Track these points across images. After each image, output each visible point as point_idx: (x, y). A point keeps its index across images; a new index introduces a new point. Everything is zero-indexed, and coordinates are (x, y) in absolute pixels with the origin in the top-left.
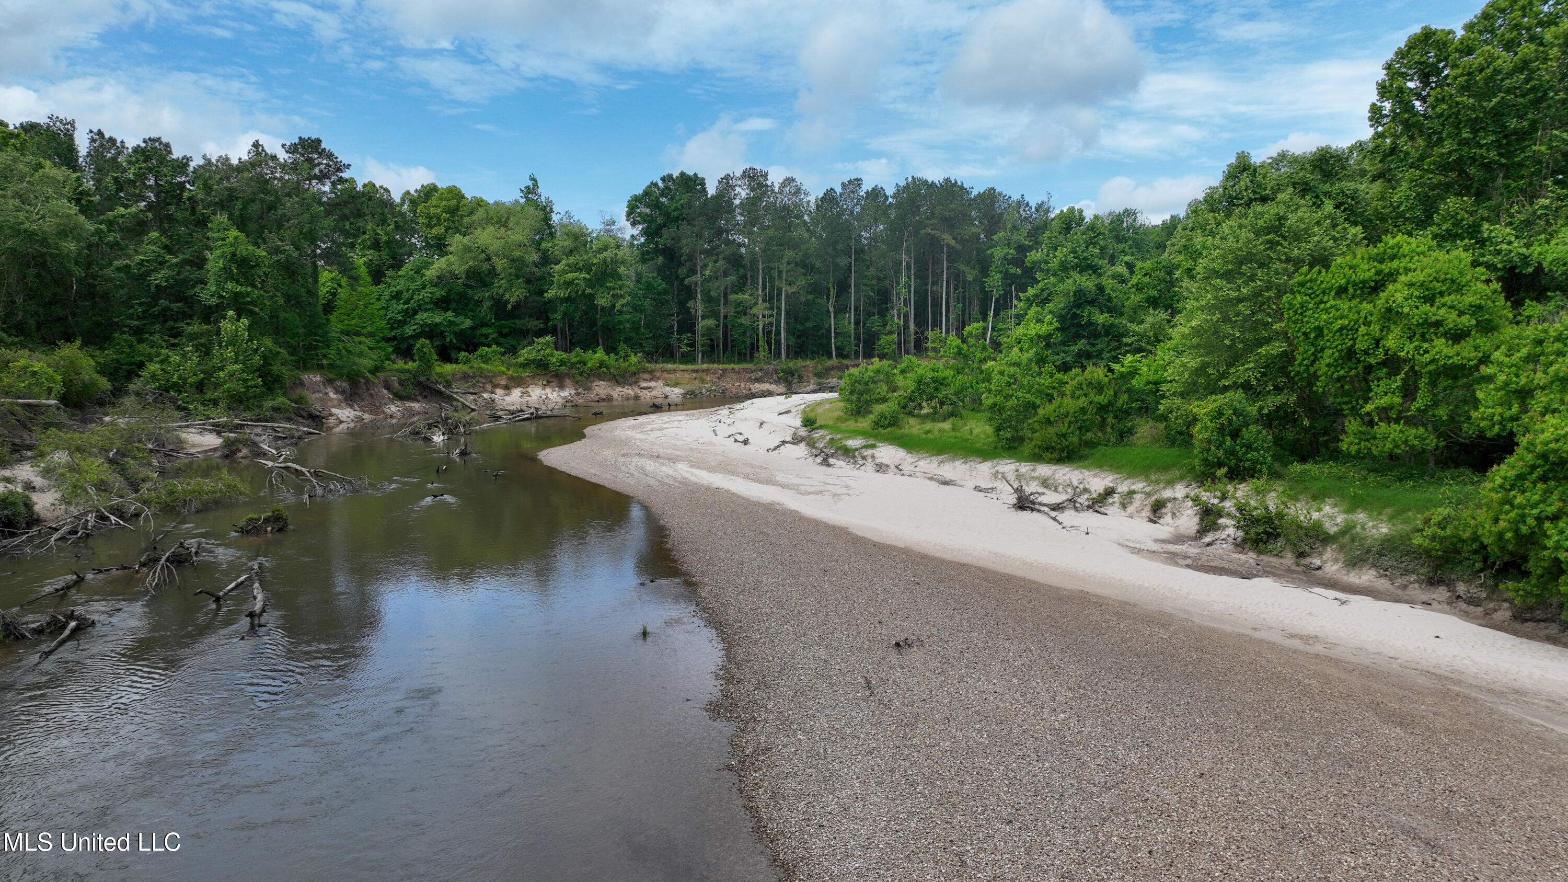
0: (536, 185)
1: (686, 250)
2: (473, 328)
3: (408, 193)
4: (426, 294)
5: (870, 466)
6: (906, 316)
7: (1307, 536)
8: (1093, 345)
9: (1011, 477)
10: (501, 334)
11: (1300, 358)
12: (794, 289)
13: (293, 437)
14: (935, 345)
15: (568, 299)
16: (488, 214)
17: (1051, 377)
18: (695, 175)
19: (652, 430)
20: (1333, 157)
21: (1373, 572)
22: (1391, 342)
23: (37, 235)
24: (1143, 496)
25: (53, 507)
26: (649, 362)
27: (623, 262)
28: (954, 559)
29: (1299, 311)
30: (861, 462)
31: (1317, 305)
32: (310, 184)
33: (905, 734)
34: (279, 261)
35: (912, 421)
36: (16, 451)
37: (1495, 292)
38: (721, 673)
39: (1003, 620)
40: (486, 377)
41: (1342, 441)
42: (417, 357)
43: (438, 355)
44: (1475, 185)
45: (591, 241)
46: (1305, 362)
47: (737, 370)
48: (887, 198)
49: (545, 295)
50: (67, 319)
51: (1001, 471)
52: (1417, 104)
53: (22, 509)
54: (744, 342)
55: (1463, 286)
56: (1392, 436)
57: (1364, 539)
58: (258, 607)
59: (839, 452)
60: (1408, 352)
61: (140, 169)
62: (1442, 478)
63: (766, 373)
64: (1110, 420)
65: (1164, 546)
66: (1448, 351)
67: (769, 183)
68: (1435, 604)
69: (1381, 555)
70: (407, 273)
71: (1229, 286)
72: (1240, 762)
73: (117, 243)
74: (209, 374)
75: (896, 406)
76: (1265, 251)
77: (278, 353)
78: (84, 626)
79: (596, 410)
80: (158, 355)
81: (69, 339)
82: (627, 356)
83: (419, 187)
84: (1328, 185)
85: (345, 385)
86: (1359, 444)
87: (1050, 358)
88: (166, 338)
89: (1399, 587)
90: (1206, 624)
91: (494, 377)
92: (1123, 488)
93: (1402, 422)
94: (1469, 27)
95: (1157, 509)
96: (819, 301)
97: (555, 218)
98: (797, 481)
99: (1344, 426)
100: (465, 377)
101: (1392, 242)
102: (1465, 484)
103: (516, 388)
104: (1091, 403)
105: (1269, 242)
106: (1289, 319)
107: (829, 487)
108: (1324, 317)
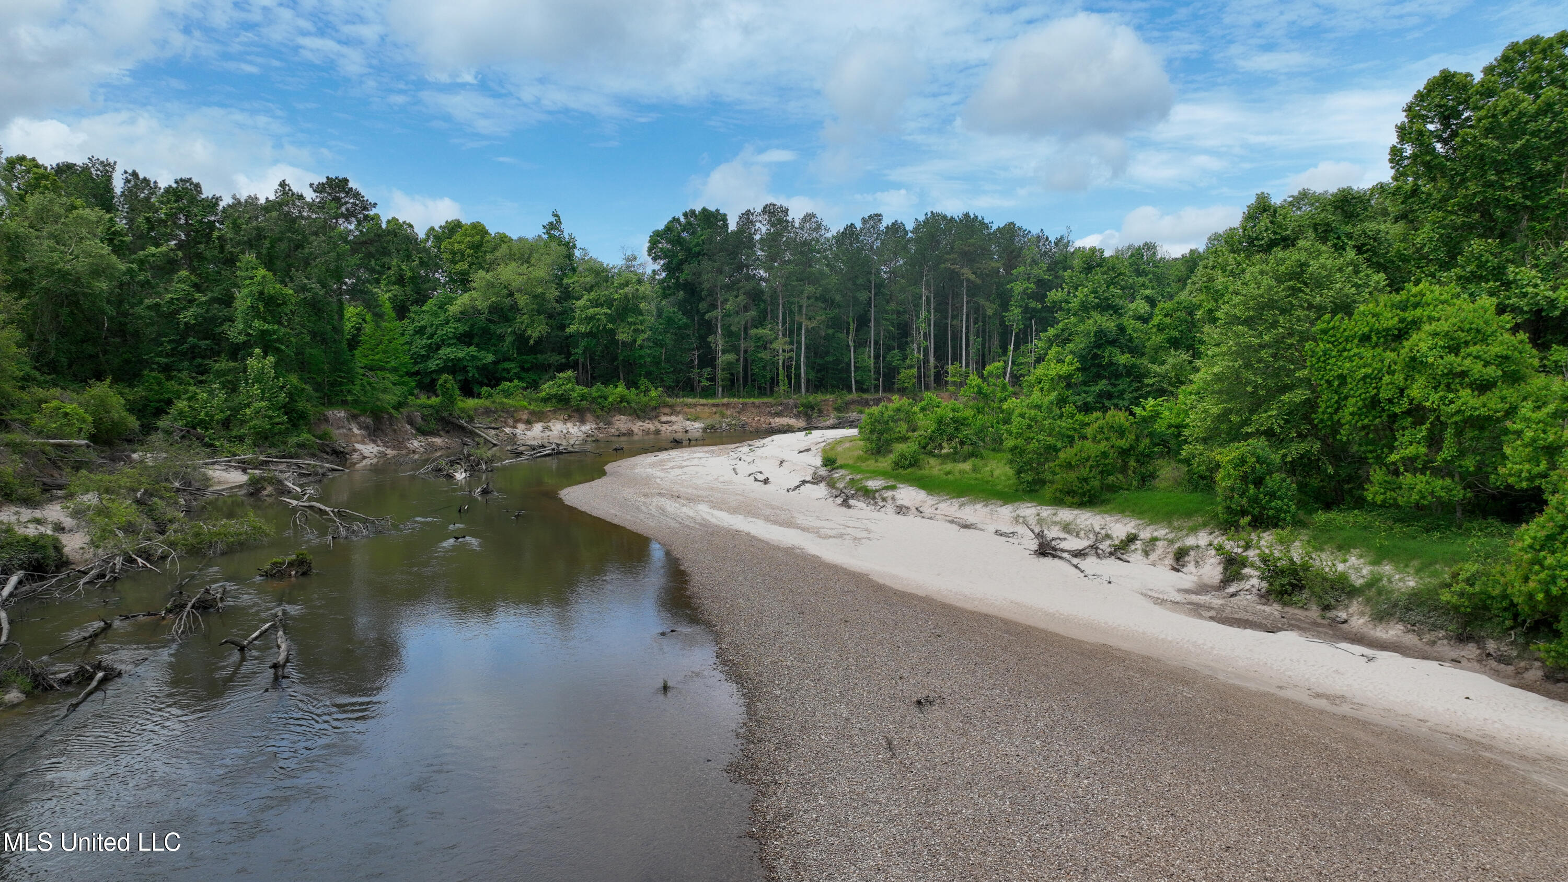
0: (559, 222)
1: (706, 285)
2: (495, 363)
3: (432, 229)
4: (449, 329)
5: (890, 508)
6: (926, 350)
7: (1332, 588)
8: (1114, 385)
9: (1032, 521)
10: (523, 369)
11: (1323, 406)
12: (814, 324)
13: (317, 474)
14: (956, 379)
15: (590, 334)
16: (511, 250)
17: (1072, 418)
18: (717, 210)
19: (672, 468)
20: (1354, 198)
21: (1400, 627)
22: (1416, 391)
23: (71, 275)
24: (1166, 543)
25: (81, 551)
26: (669, 396)
27: (644, 298)
28: (975, 610)
29: (1322, 359)
30: (881, 504)
31: (1340, 352)
32: (337, 222)
33: (927, 801)
34: (305, 298)
35: (933, 461)
36: (47, 491)
37: (1521, 342)
38: (742, 731)
39: (1025, 676)
40: (507, 412)
41: (1367, 490)
42: (439, 392)
43: (460, 389)
44: (1499, 226)
45: (613, 276)
46: (1329, 410)
47: (757, 404)
48: (906, 232)
49: (567, 330)
50: (98, 357)
51: (1022, 515)
52: (1438, 146)
53: (52, 552)
54: (764, 376)
55: (1489, 336)
56: (1418, 487)
57: (1392, 592)
58: (282, 658)
59: (860, 493)
60: (1433, 402)
61: (171, 209)
62: (1470, 529)
63: (786, 407)
64: (1132, 463)
65: (1187, 596)
66: (1475, 402)
67: (789, 218)
68: (1464, 662)
69: (1408, 609)
70: (431, 309)
71: (1251, 332)
72: (1267, 834)
73: (148, 282)
74: (236, 410)
75: (917, 446)
76: (1287, 297)
77: (303, 389)
78: (112, 675)
79: (617, 446)
80: (186, 392)
81: (99, 377)
82: (647, 391)
83: (443, 224)
84: (1350, 226)
85: (369, 421)
86: (1385, 493)
87: (1071, 399)
88: (194, 374)
89: (1427, 643)
90: (1231, 681)
91: (516, 411)
92: (1145, 534)
93: (1428, 472)
94: (1489, 70)
95: (1180, 556)
96: (840, 335)
97: (577, 253)
98: (818, 524)
99: (1368, 475)
100: (487, 412)
101: (1415, 290)
102: (1494, 536)
103: (537, 422)
104: (1112, 447)
105: (1290, 288)
106: (1312, 366)
107: (849, 530)
108: (1347, 365)
